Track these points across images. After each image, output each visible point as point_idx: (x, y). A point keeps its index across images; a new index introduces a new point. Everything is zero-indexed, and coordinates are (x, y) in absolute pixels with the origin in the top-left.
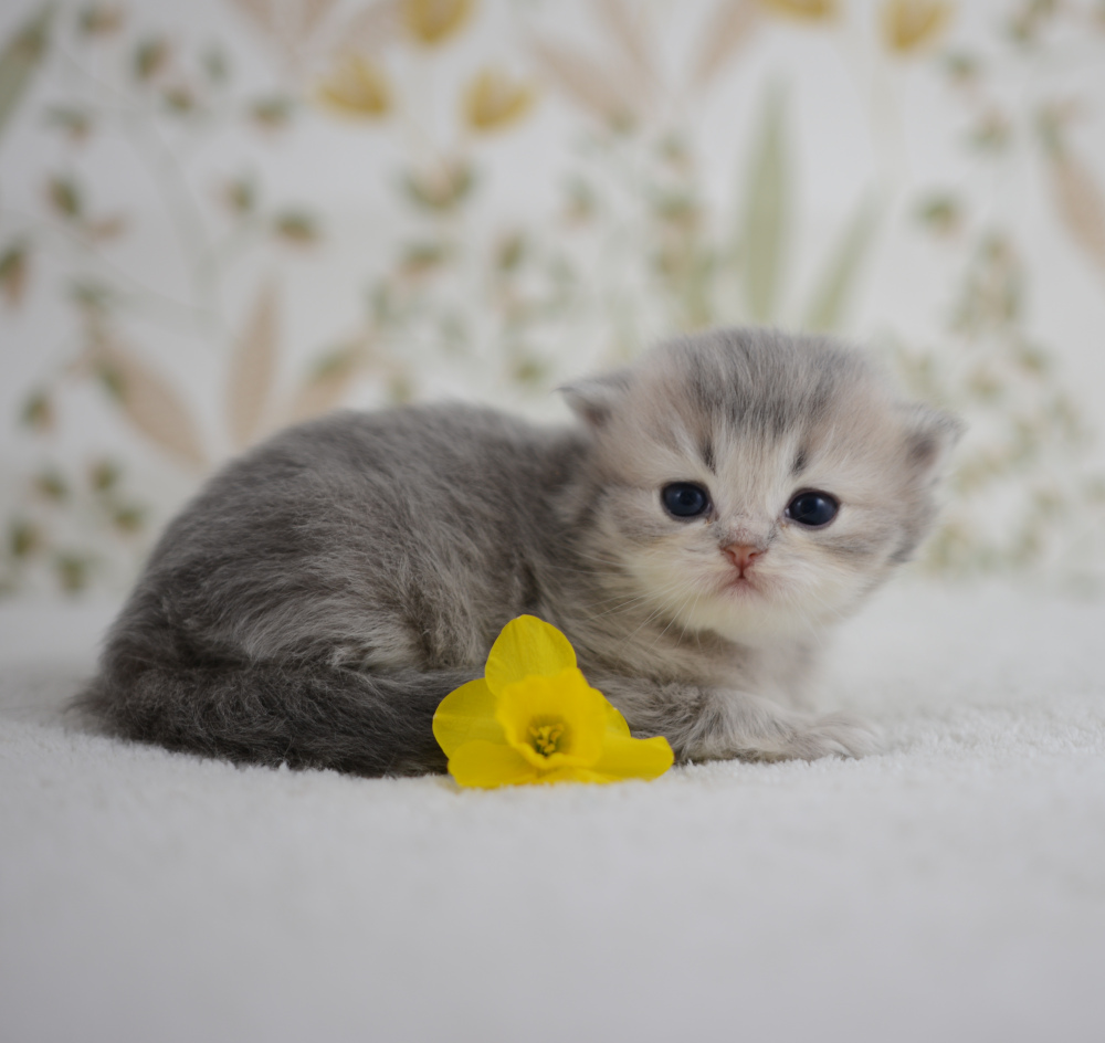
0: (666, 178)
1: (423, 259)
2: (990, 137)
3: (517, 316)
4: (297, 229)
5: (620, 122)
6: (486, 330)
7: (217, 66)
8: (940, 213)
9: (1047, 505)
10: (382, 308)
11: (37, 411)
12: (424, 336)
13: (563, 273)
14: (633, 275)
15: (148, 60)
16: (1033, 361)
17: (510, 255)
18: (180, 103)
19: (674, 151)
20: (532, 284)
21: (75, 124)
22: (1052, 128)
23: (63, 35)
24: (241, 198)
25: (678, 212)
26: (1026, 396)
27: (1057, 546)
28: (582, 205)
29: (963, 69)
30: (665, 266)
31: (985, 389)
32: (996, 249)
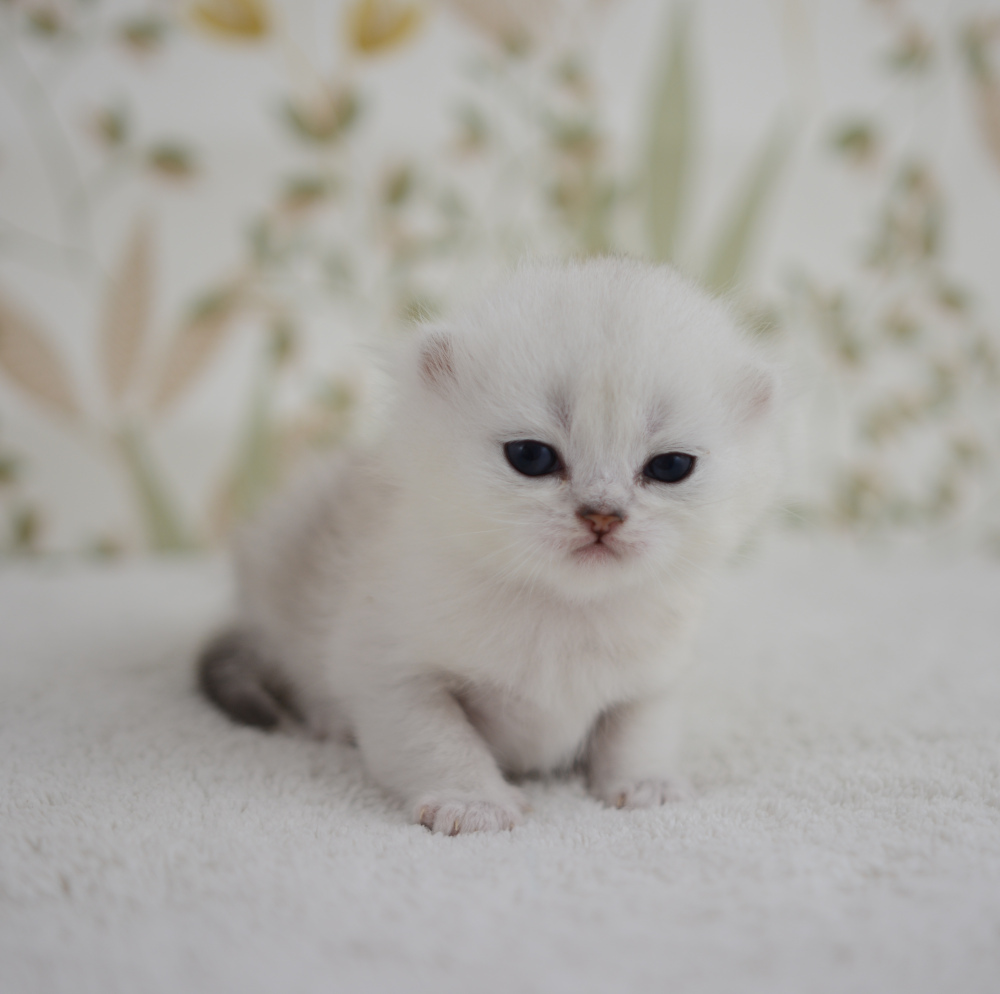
0: (563, 104)
1: (306, 193)
2: (911, 56)
3: (405, 253)
4: (172, 162)
5: (514, 43)
6: (372, 267)
8: (856, 141)
9: (965, 453)
10: (262, 245)
12: (306, 274)
13: (453, 207)
14: (528, 210)
16: (953, 300)
17: (398, 189)
18: (46, 25)
19: (571, 75)
20: (421, 219)
22: (976, 48)
24: (113, 129)
25: (576, 141)
26: (945, 336)
27: (975, 497)
28: (474, 134)
30: (561, 199)
31: (901, 330)
32: (915, 179)
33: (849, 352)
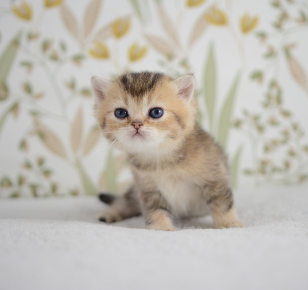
2: (271, 54)
4: (86, 93)
5: (170, 57)
7: (63, 47)
8: (258, 76)
9: (292, 153)
11: (23, 145)
15: (46, 46)
16: (286, 114)
18: (55, 58)
19: (184, 63)
21: (28, 65)
22: (287, 51)
23: (24, 41)
24: (72, 85)
26: (285, 123)
27: (295, 164)
29: (263, 36)
31: (273, 123)
32: (273, 84)
33: (260, 129)
